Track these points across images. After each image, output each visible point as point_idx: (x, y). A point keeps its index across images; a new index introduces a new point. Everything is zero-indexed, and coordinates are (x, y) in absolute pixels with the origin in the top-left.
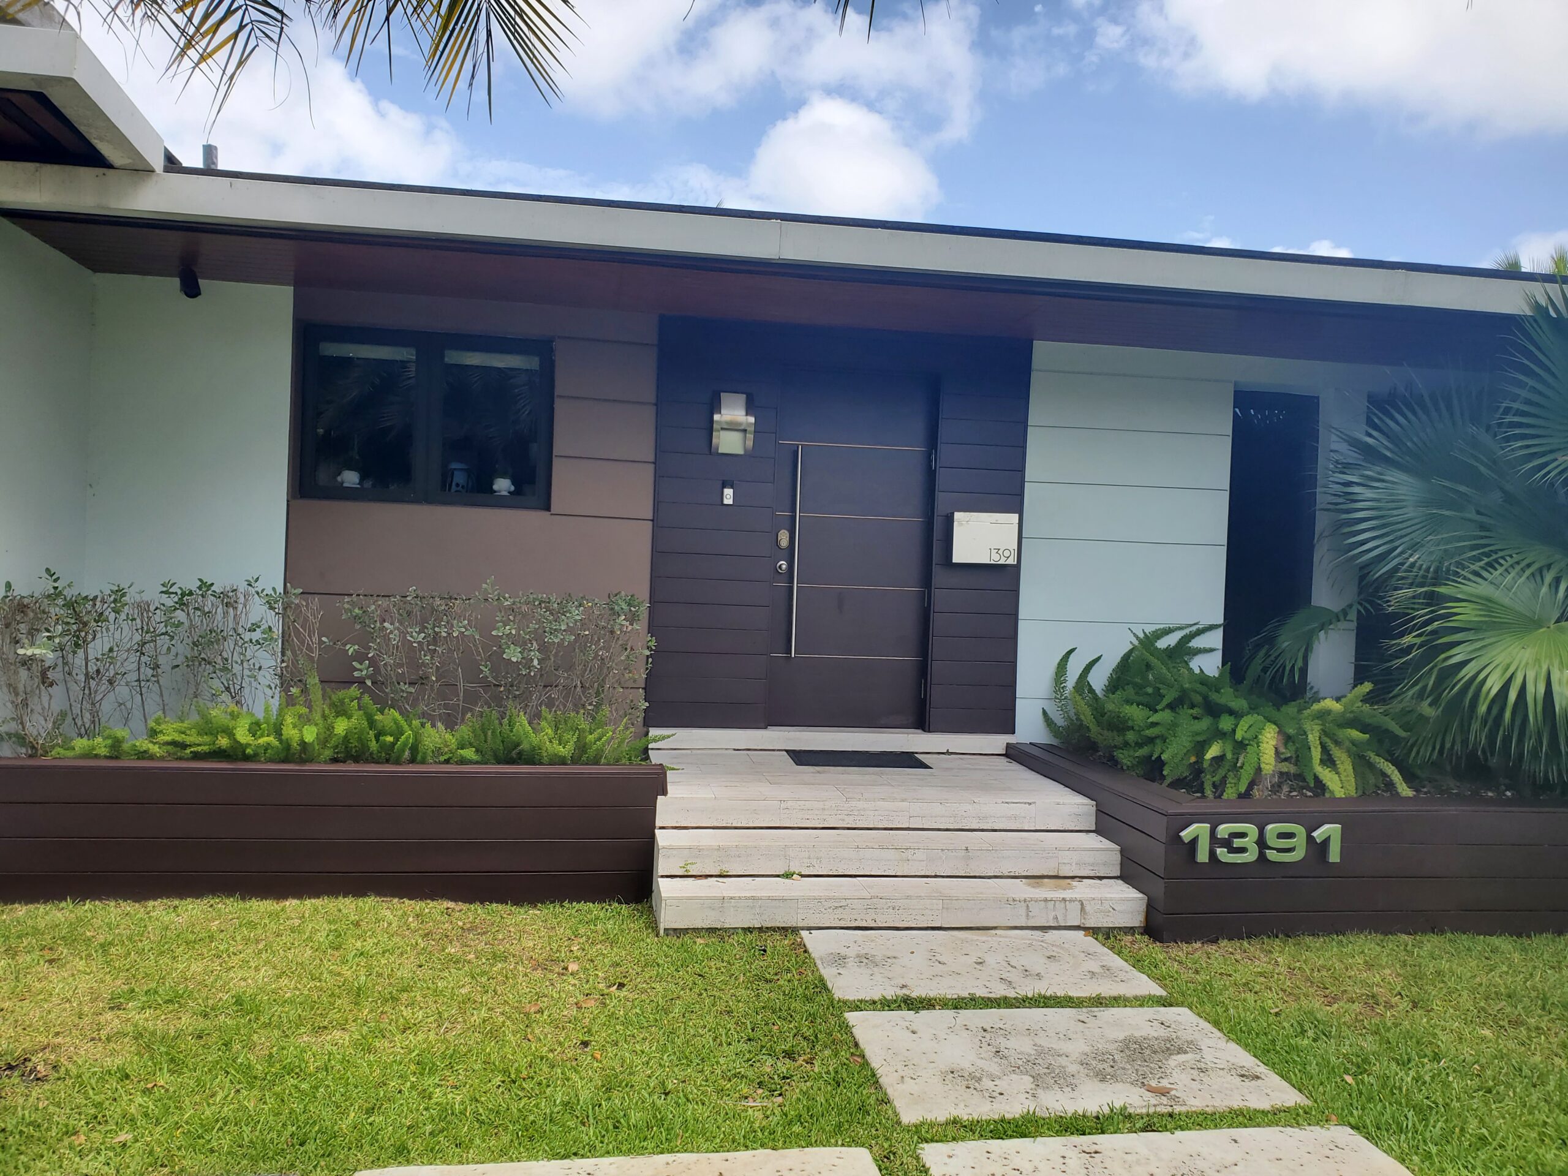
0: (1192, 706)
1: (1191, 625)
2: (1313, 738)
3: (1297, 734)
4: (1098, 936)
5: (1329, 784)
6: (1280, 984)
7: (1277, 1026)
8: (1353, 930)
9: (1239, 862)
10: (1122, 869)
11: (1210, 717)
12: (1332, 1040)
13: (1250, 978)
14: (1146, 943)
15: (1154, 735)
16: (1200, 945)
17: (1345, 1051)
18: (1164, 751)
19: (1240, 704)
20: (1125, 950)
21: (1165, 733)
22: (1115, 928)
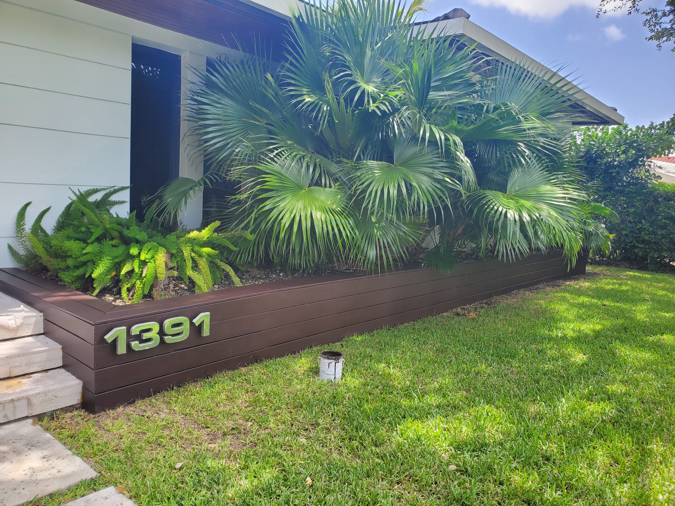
0: (112, 239)
1: (110, 187)
2: (187, 254)
3: (177, 252)
4: (43, 422)
5: (198, 281)
6: (179, 432)
7: (182, 483)
8: (217, 373)
9: (147, 348)
10: (63, 361)
11: (124, 245)
12: (221, 486)
13: (159, 433)
14: (82, 417)
15: (86, 260)
16: (122, 409)
17: (230, 496)
18: (93, 271)
19: (142, 236)
20: (65, 430)
21: (94, 259)
22: (57, 410)
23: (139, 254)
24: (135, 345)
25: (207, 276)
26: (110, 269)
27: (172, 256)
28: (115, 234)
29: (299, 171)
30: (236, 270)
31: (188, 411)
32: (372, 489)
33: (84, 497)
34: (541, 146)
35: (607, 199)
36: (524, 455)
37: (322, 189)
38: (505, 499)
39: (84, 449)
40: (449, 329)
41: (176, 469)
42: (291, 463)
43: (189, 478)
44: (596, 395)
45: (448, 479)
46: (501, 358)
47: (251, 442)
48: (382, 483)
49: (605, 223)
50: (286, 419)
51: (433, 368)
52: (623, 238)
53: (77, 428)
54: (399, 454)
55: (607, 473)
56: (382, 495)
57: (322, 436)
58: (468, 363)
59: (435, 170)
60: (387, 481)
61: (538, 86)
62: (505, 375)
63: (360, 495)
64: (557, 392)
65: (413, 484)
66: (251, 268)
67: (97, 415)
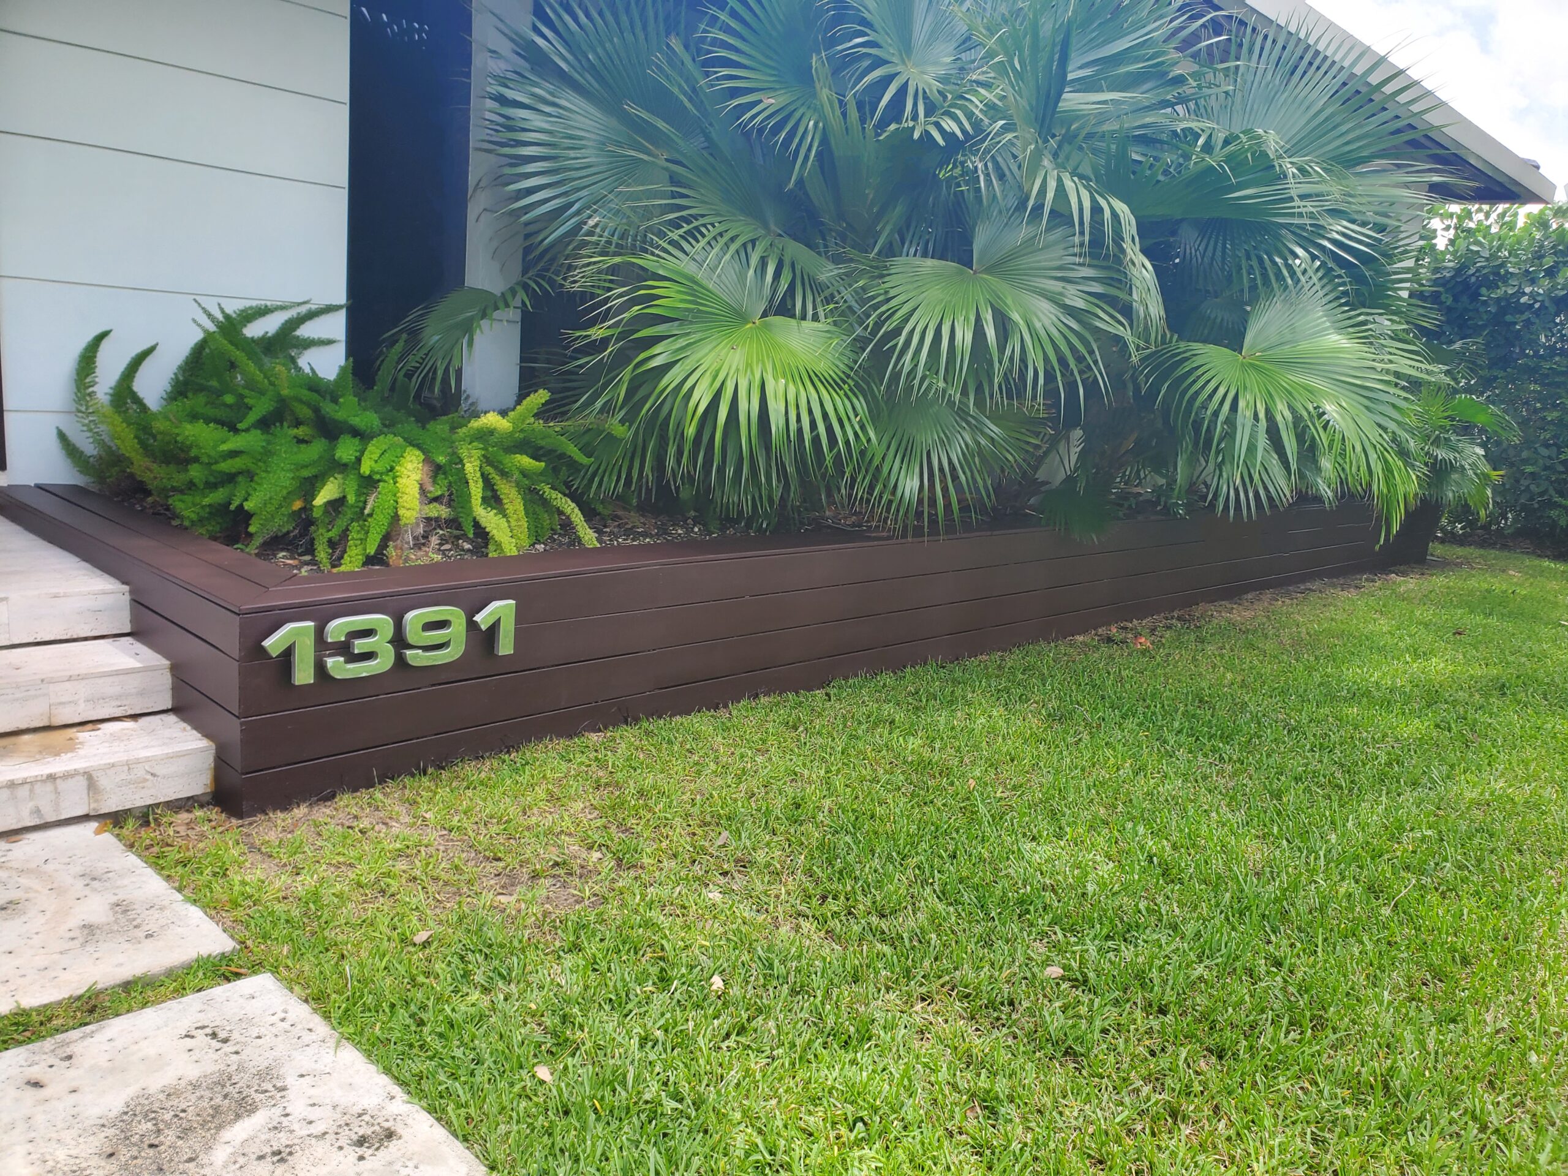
0: (298, 423)
1: (299, 304)
2: (471, 468)
3: (451, 462)
4: (124, 830)
5: (494, 532)
6: (431, 866)
7: (427, 975)
8: (530, 741)
9: (364, 675)
10: (174, 697)
11: (323, 440)
12: (513, 986)
13: (385, 866)
14: (213, 823)
15: (234, 470)
16: (306, 810)
17: (533, 1006)
18: (249, 495)
19: (367, 419)
20: (170, 849)
21: (252, 467)
22: (158, 805)
23: (359, 460)
24: (335, 665)
25: (518, 520)
26: (289, 493)
27: (437, 470)
28: (305, 412)
29: (742, 278)
30: (590, 515)
31: (455, 821)
32: (862, 1009)
33: (202, 993)
34: (1334, 242)
35: (1495, 388)
36: (1224, 950)
37: (793, 322)
38: (1166, 1044)
39: (211, 892)
40: (1083, 672)
41: (415, 945)
42: (681, 944)
43: (443, 966)
44: (1412, 830)
45: (1040, 996)
46: (1197, 739)
47: (595, 895)
48: (887, 996)
49: (1483, 445)
50: (680, 849)
51: (1036, 753)
52: (1524, 482)
53: (201, 845)
54: (933, 936)
55: (1413, 999)
56: (882, 1022)
57: (759, 887)
58: (1120, 747)
59: (1069, 286)
60: (898, 992)
61: (1337, 92)
62: (1205, 778)
63: (830, 1021)
64: (1321, 820)
65: (957, 1003)
66: (624, 509)
67: (247, 821)
